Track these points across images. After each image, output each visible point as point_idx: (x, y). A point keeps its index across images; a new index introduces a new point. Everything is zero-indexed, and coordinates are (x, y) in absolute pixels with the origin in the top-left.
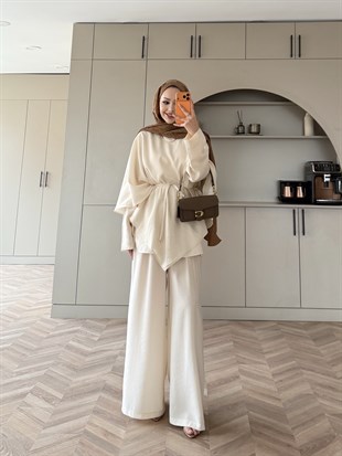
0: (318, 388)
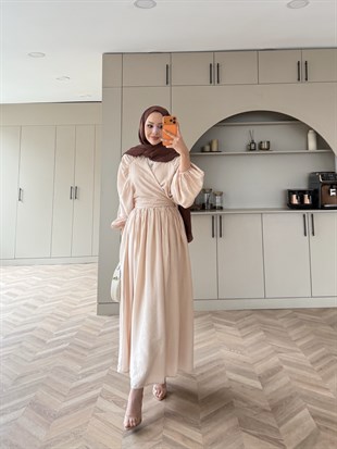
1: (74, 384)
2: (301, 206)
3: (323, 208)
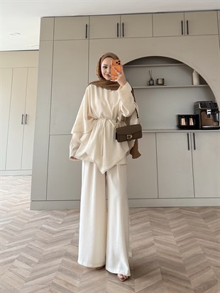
0: (207, 249)
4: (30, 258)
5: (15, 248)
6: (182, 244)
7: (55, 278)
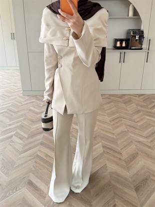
0: (129, 127)
1: (4, 129)
2: (121, 48)
3: (131, 49)
4: (23, 134)
5: (13, 126)
6: (114, 122)
7: (38, 150)
